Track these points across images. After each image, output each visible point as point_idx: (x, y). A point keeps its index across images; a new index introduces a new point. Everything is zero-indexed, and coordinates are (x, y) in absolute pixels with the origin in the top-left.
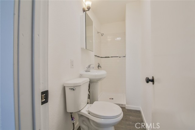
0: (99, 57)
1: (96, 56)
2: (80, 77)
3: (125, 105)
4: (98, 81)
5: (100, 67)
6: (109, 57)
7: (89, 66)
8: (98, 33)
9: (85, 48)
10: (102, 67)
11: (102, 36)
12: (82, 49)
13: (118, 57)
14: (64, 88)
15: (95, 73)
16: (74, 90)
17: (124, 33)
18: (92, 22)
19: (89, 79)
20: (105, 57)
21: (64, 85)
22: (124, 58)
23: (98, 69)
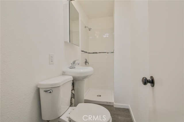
0: (86, 52)
1: (83, 51)
2: (63, 75)
3: (113, 103)
4: (84, 79)
5: (87, 63)
6: (97, 53)
7: (74, 62)
8: (85, 27)
9: (69, 41)
10: (89, 63)
11: (89, 31)
12: (65, 42)
13: (106, 53)
14: (38, 90)
15: (80, 70)
16: (50, 92)
17: (113, 29)
18: (78, 13)
19: (72, 77)
20: (92, 52)
21: (38, 87)
22: (112, 53)
23: (86, 64)
